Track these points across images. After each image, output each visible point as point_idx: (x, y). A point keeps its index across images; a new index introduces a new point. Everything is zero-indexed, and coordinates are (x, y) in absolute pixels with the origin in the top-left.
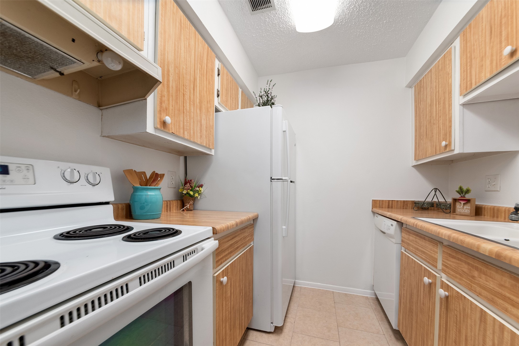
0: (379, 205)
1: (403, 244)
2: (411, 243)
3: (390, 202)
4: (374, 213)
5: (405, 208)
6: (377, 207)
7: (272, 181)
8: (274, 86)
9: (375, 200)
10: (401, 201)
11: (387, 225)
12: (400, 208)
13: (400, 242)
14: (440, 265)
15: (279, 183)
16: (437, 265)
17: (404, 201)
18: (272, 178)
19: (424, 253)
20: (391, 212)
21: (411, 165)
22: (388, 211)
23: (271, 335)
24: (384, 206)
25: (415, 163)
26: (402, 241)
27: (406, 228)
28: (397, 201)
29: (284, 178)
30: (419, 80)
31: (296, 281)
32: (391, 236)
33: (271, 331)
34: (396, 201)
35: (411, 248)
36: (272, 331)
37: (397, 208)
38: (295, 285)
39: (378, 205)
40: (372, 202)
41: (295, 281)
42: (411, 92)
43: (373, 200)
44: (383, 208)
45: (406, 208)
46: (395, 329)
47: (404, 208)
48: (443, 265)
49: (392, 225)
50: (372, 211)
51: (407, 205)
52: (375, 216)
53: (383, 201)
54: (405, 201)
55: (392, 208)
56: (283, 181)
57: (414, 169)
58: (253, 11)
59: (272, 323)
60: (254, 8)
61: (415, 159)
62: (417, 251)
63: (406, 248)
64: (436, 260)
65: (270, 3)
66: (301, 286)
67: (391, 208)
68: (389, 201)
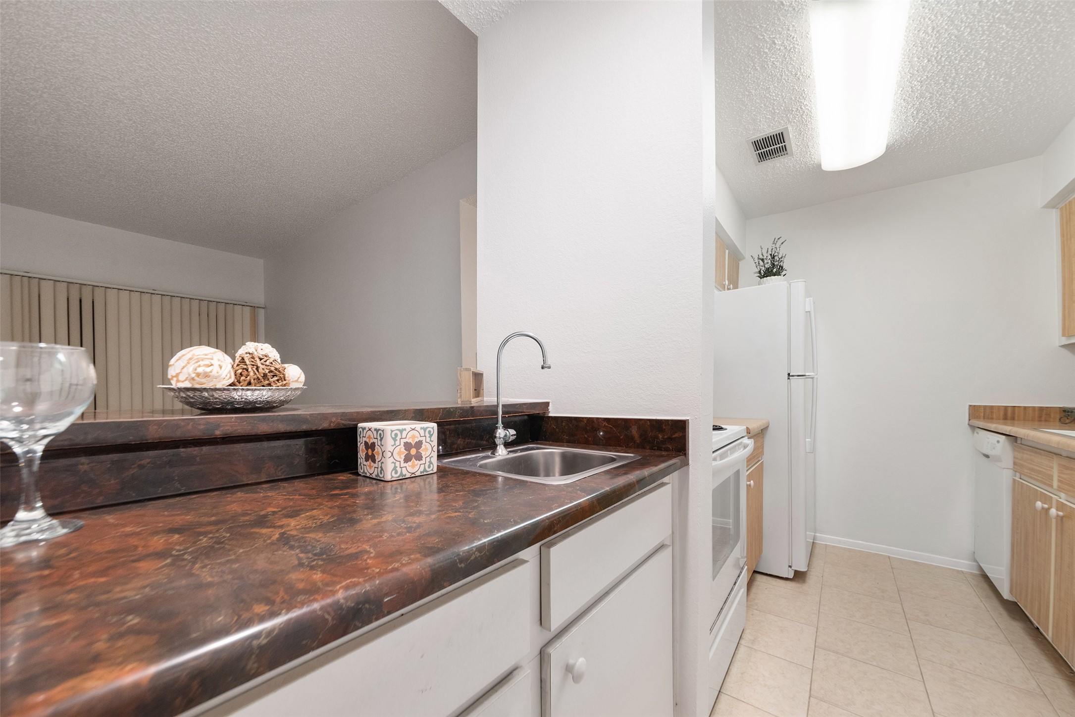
0: (984, 414)
1: (1016, 467)
2: (1025, 464)
3: (1010, 410)
4: (973, 428)
5: (1043, 419)
6: (980, 418)
7: (790, 378)
8: (782, 243)
9: (975, 406)
10: (1034, 407)
11: (992, 443)
12: (1033, 420)
13: (1011, 466)
14: (1055, 484)
15: (801, 380)
16: (1052, 483)
17: (1041, 407)
18: (791, 374)
19: (1040, 472)
20: (1013, 425)
21: (1058, 344)
22: (1005, 424)
23: (788, 582)
24: (994, 416)
25: (1065, 341)
26: (1015, 464)
27: (1021, 444)
28: (1025, 408)
29: (807, 374)
30: (1068, 201)
31: (817, 534)
32: (998, 459)
33: (789, 577)
34: (1022, 408)
35: (1026, 471)
36: (791, 576)
37: (1024, 420)
38: (815, 541)
39: (982, 414)
40: (969, 409)
41: (814, 535)
42: (1054, 216)
43: (970, 406)
44: (992, 418)
45: (1046, 421)
46: (1007, 600)
47: (1041, 421)
48: (1059, 481)
49: (998, 442)
50: (969, 424)
51: (1048, 415)
52: (975, 433)
53: (992, 407)
54: (1043, 407)
55: (1013, 419)
56: (806, 378)
57: (1065, 351)
58: (759, 162)
59: (790, 567)
60: (761, 159)
61: (1064, 335)
62: (1032, 473)
63: (1021, 474)
64: (1051, 478)
65: (786, 150)
66: (826, 543)
67: (1011, 420)
68: (1006, 407)
